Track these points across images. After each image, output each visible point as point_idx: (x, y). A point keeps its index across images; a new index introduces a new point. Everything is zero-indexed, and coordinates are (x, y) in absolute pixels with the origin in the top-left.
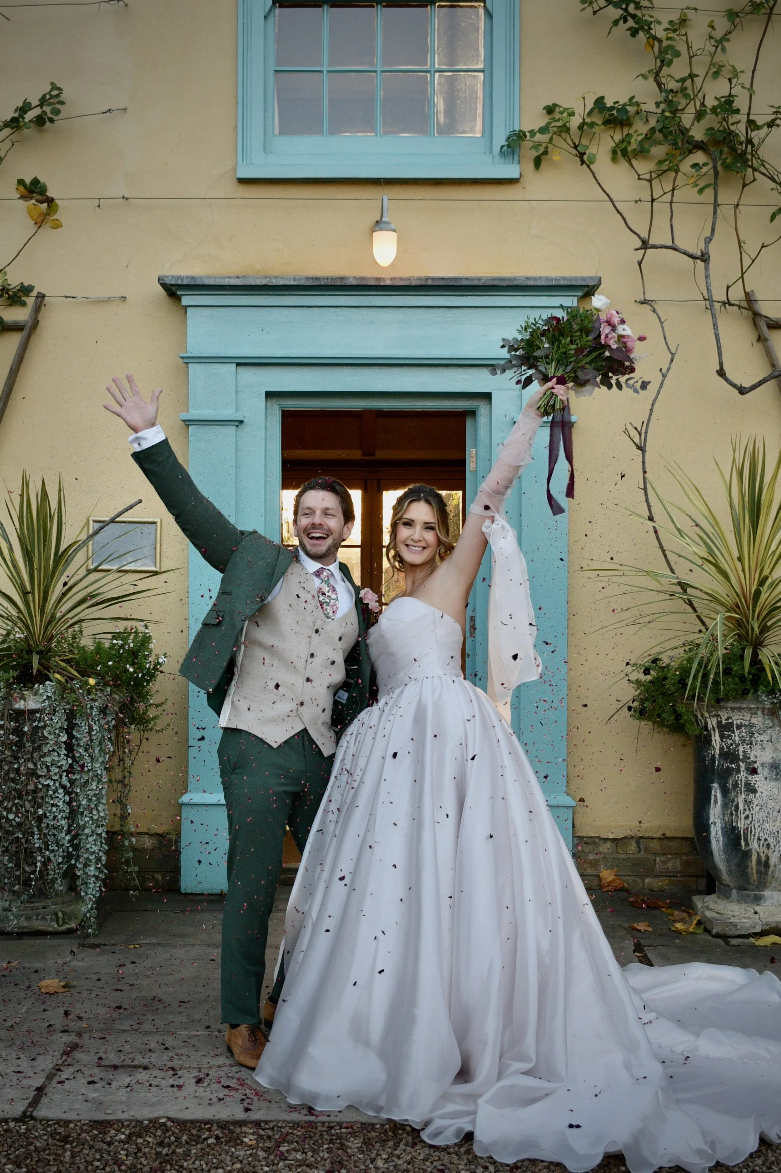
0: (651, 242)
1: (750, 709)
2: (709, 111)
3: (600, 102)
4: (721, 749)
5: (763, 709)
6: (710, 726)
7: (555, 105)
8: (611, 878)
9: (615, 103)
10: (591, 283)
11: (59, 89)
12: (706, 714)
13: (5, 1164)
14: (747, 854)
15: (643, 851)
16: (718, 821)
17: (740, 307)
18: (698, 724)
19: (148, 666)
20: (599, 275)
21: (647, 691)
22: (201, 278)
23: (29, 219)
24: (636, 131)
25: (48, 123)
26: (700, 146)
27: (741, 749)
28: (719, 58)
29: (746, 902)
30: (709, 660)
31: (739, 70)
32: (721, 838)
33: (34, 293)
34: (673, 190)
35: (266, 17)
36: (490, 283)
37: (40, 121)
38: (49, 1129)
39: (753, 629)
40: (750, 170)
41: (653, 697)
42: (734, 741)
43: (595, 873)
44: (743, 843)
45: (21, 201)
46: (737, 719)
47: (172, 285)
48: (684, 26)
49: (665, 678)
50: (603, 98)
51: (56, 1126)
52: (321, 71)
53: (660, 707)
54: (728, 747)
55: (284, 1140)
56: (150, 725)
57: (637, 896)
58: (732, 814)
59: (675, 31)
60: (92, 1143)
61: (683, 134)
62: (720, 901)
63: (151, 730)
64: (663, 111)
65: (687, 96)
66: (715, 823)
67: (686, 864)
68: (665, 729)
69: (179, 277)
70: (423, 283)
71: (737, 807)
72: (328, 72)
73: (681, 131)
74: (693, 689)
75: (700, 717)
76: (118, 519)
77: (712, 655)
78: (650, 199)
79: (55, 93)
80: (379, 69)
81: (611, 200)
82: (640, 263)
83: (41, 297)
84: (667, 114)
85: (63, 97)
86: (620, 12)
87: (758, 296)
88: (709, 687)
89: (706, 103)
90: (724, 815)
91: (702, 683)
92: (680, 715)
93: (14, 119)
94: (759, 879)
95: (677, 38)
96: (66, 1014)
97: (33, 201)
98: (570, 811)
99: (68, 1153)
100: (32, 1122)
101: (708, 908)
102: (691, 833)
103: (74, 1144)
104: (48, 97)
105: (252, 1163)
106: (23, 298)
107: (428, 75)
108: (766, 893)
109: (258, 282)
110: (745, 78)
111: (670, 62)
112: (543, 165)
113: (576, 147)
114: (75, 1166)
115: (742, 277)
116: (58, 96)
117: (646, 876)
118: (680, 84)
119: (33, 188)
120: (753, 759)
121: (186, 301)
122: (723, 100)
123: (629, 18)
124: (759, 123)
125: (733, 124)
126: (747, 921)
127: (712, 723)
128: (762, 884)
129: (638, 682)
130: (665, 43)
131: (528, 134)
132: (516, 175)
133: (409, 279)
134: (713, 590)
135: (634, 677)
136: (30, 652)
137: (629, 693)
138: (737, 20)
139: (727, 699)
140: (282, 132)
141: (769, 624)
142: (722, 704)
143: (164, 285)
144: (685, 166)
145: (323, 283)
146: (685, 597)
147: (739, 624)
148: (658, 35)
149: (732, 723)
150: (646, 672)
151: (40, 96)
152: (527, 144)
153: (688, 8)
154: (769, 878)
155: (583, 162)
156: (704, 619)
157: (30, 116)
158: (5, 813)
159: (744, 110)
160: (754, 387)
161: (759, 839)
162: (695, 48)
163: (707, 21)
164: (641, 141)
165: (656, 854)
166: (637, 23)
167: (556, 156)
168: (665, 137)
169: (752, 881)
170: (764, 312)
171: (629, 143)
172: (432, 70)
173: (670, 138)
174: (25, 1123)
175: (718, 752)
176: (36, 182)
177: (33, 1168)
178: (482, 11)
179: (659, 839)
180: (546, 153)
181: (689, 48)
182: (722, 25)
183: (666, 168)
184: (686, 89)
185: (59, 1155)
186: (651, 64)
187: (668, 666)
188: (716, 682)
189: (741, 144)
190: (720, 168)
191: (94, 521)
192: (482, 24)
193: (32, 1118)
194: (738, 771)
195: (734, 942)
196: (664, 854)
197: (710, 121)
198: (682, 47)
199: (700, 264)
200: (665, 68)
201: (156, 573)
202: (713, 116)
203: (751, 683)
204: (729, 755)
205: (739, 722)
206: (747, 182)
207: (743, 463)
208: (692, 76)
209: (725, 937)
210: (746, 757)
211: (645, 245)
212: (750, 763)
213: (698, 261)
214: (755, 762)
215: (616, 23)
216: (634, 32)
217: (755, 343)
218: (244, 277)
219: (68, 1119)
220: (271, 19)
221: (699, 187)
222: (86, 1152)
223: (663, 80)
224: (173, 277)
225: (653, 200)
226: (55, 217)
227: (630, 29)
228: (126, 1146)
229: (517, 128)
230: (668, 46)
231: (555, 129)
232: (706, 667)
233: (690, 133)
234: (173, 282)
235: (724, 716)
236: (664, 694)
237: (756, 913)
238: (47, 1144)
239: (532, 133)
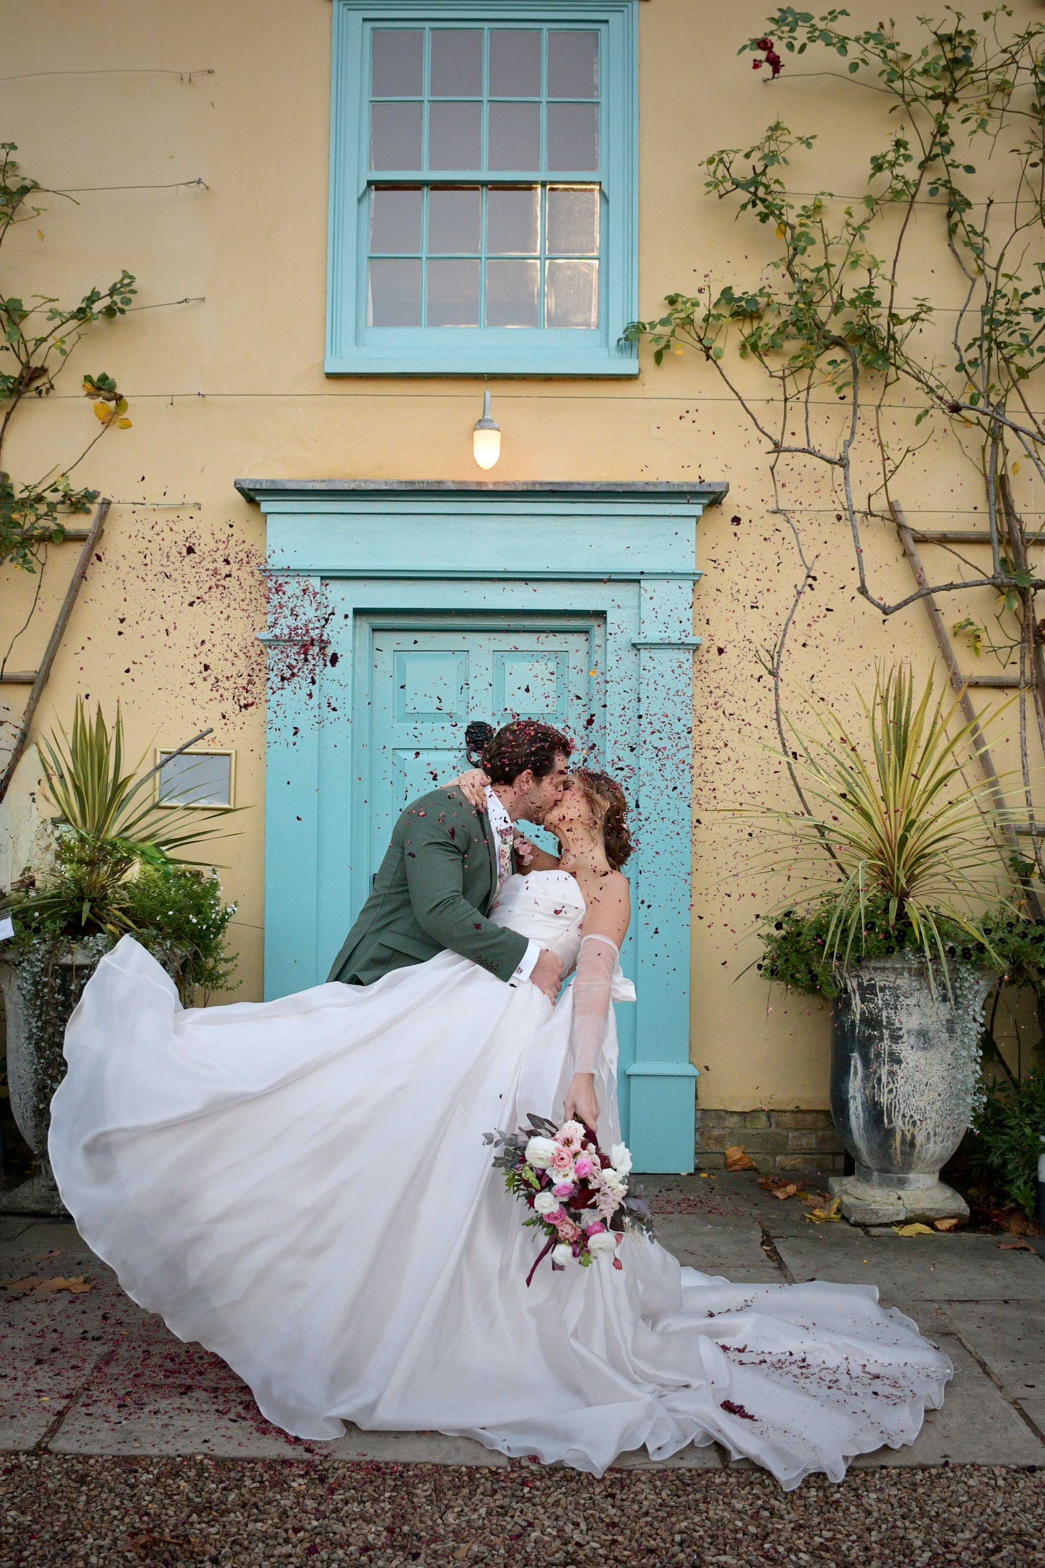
0: (785, 445)
1: (895, 969)
2: (847, 304)
3: (727, 293)
4: (863, 1013)
5: (910, 969)
6: (849, 988)
7: (678, 295)
8: (738, 1155)
9: (744, 293)
10: (718, 490)
11: (131, 277)
12: (846, 975)
13: (8, 1510)
14: (890, 1133)
15: (774, 1126)
16: (859, 1096)
17: (883, 518)
18: (837, 986)
19: (213, 916)
20: (727, 480)
21: (780, 947)
22: (282, 481)
23: (96, 418)
24: (767, 324)
25: (118, 314)
26: (837, 342)
27: (885, 1014)
28: (858, 247)
29: (888, 1186)
30: (849, 914)
31: (879, 260)
32: (862, 1115)
33: (99, 500)
34: (808, 388)
35: (359, 200)
36: (605, 489)
37: (110, 312)
38: (65, 1466)
39: (898, 879)
40: (893, 368)
41: (786, 954)
42: (877, 1005)
43: (720, 1150)
44: (886, 1121)
45: (87, 399)
46: (880, 980)
47: (250, 490)
48: (819, 213)
49: (799, 934)
50: (730, 288)
51: (74, 1461)
52: (420, 258)
53: (794, 966)
54: (870, 1012)
55: (339, 1485)
56: (220, 982)
57: (767, 1176)
58: (874, 1087)
59: (809, 217)
60: (112, 1484)
61: (819, 328)
62: (859, 1185)
63: (221, 987)
64: (797, 303)
65: (823, 287)
66: (854, 1098)
67: (822, 1140)
68: (799, 990)
69: (257, 481)
70: (530, 488)
71: (879, 1080)
72: (428, 258)
73: (816, 324)
74: (832, 946)
75: (838, 977)
76: (186, 750)
77: (853, 908)
78: (783, 398)
79: (126, 281)
80: (483, 256)
81: (740, 399)
82: (772, 469)
83: (107, 503)
84: (801, 306)
85: (134, 286)
86: (749, 196)
87: (903, 507)
88: (849, 944)
89: (843, 295)
90: (865, 1088)
91: (841, 940)
92: (816, 976)
93: (81, 310)
94: (904, 1161)
95: (811, 225)
96: (105, 1318)
97: (101, 399)
98: (694, 1080)
99: (83, 1498)
100: (46, 1456)
101: (846, 1193)
102: (827, 1106)
103: (92, 1486)
104: (119, 286)
105: (299, 1515)
106: (88, 505)
107: (538, 262)
108: (911, 1176)
109: (346, 487)
110: (886, 269)
111: (804, 249)
112: (664, 360)
113: (700, 341)
114: (89, 1516)
115: (885, 484)
116: (129, 284)
117: (777, 1154)
118: (815, 274)
119: (100, 385)
120: (897, 1025)
121: (265, 507)
122: (862, 291)
123: (758, 202)
124: (901, 317)
125: (873, 318)
126: (890, 1207)
127: (852, 984)
128: (907, 1166)
129: (769, 936)
130: (798, 230)
131: (647, 326)
132: (634, 371)
133: (514, 483)
134: (853, 833)
135: (765, 931)
136: (81, 899)
137: (760, 949)
138: (876, 207)
139: (869, 957)
140: (376, 324)
141: (916, 872)
142: (864, 963)
143: (241, 490)
144: (822, 363)
145: (418, 488)
146: (822, 841)
147: (883, 873)
148: (791, 221)
149: (874, 986)
150: (779, 926)
151: (110, 285)
152: (646, 337)
153: (823, 194)
154: (915, 1159)
155: (708, 357)
156: (844, 866)
157: (98, 306)
158: (49, 1082)
159: (885, 303)
160: (899, 607)
161: (904, 1116)
162: (831, 236)
163: (844, 208)
164: (773, 335)
165: (789, 1129)
166: (766, 207)
167: (678, 350)
168: (799, 330)
169: (895, 1163)
170: (909, 524)
171: (760, 337)
172: (543, 257)
173: (804, 332)
174: (38, 1456)
175: (858, 1017)
176: (104, 378)
177: (40, 1516)
178: (597, 195)
179: (793, 1112)
180: (667, 346)
181: (824, 236)
182: (860, 213)
183: (801, 364)
184: (821, 279)
185: (73, 1500)
186: (784, 252)
187: (803, 919)
188: (857, 939)
189: (883, 339)
190: (859, 366)
191: (162, 753)
192: (597, 209)
193: (47, 1450)
194: (881, 1039)
195: (874, 1231)
196: (797, 1129)
197: (848, 314)
198: (816, 235)
199: (839, 470)
200: (798, 257)
201: (227, 811)
202: (852, 309)
203: (897, 940)
204: (872, 1021)
205: (882, 984)
206: (889, 381)
207: (887, 690)
208: (827, 266)
209: (864, 1226)
210: (890, 1023)
211: (778, 448)
212: (894, 1030)
213: (837, 467)
214: (901, 1029)
215: (744, 207)
216: (764, 218)
217: (901, 559)
218: (330, 480)
219: (88, 1453)
220: (365, 203)
221: (836, 386)
222: (104, 1496)
223: (797, 270)
224: (251, 480)
225: (786, 400)
226: (124, 416)
227: (760, 214)
228: (152, 1490)
229: (636, 320)
230: (802, 233)
231: (678, 321)
232: (846, 921)
233: (827, 328)
234: (251, 487)
235: (866, 976)
236: (797, 951)
237: (899, 1198)
238: (61, 1485)
239: (652, 325)
